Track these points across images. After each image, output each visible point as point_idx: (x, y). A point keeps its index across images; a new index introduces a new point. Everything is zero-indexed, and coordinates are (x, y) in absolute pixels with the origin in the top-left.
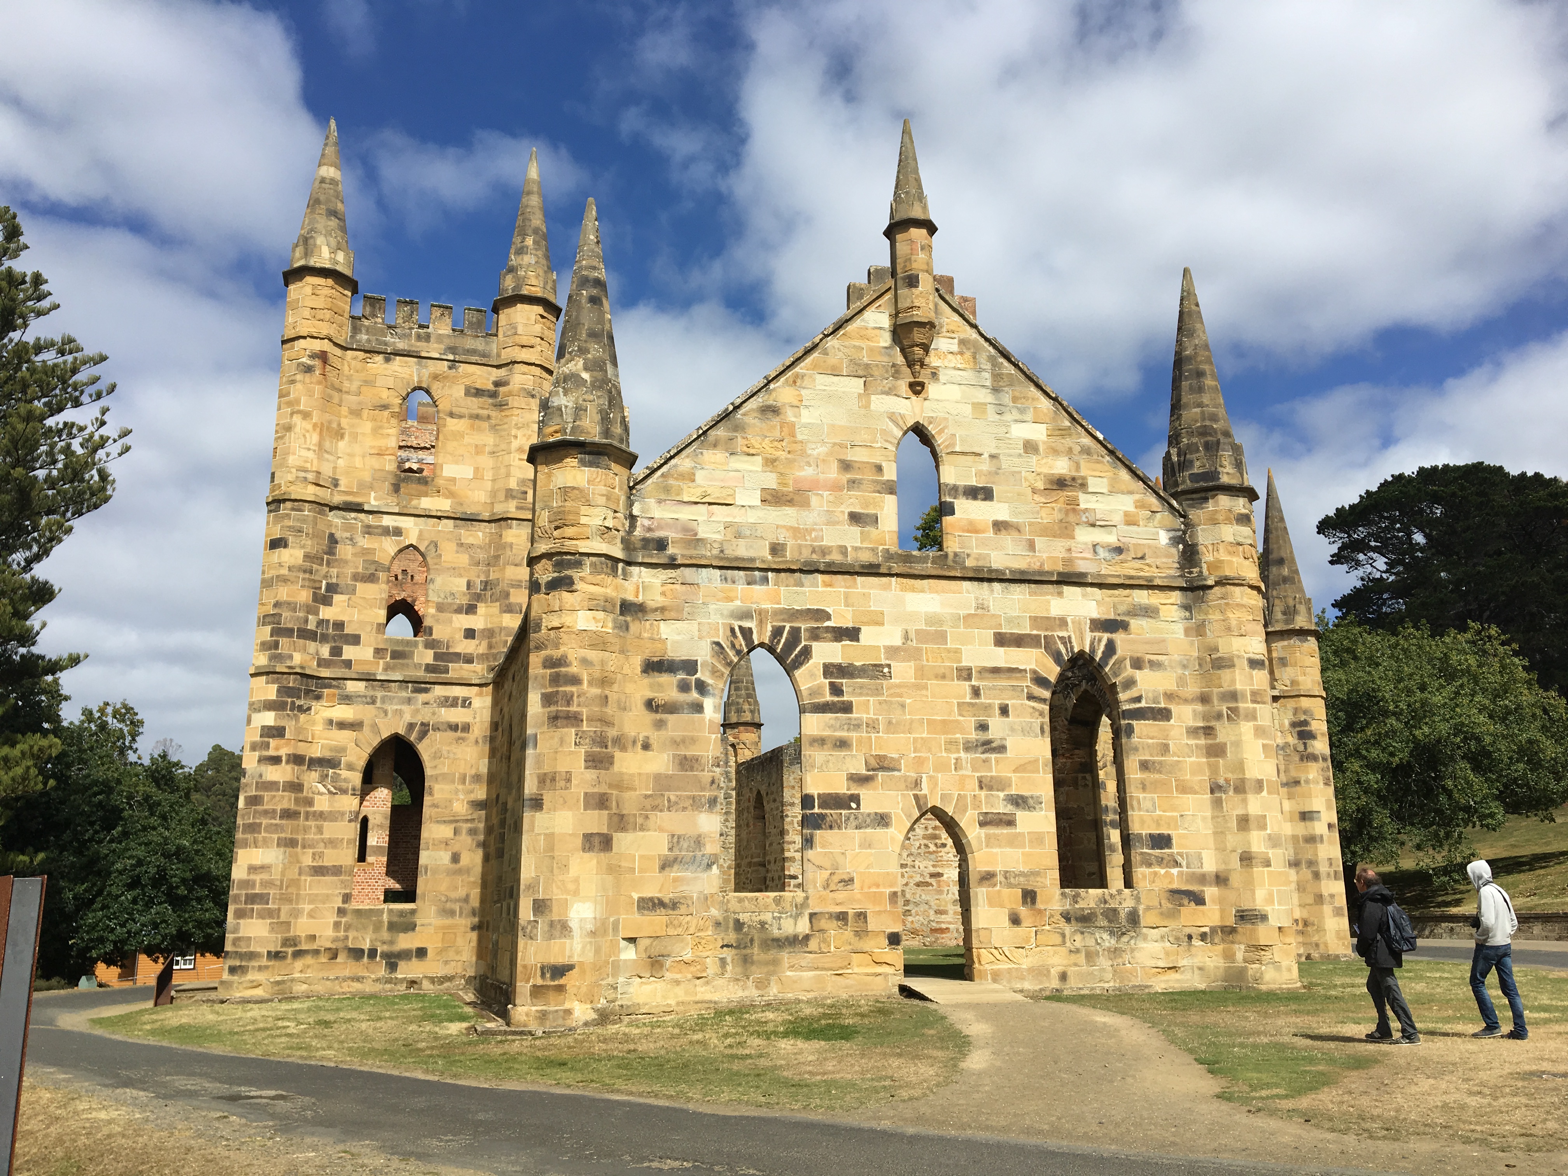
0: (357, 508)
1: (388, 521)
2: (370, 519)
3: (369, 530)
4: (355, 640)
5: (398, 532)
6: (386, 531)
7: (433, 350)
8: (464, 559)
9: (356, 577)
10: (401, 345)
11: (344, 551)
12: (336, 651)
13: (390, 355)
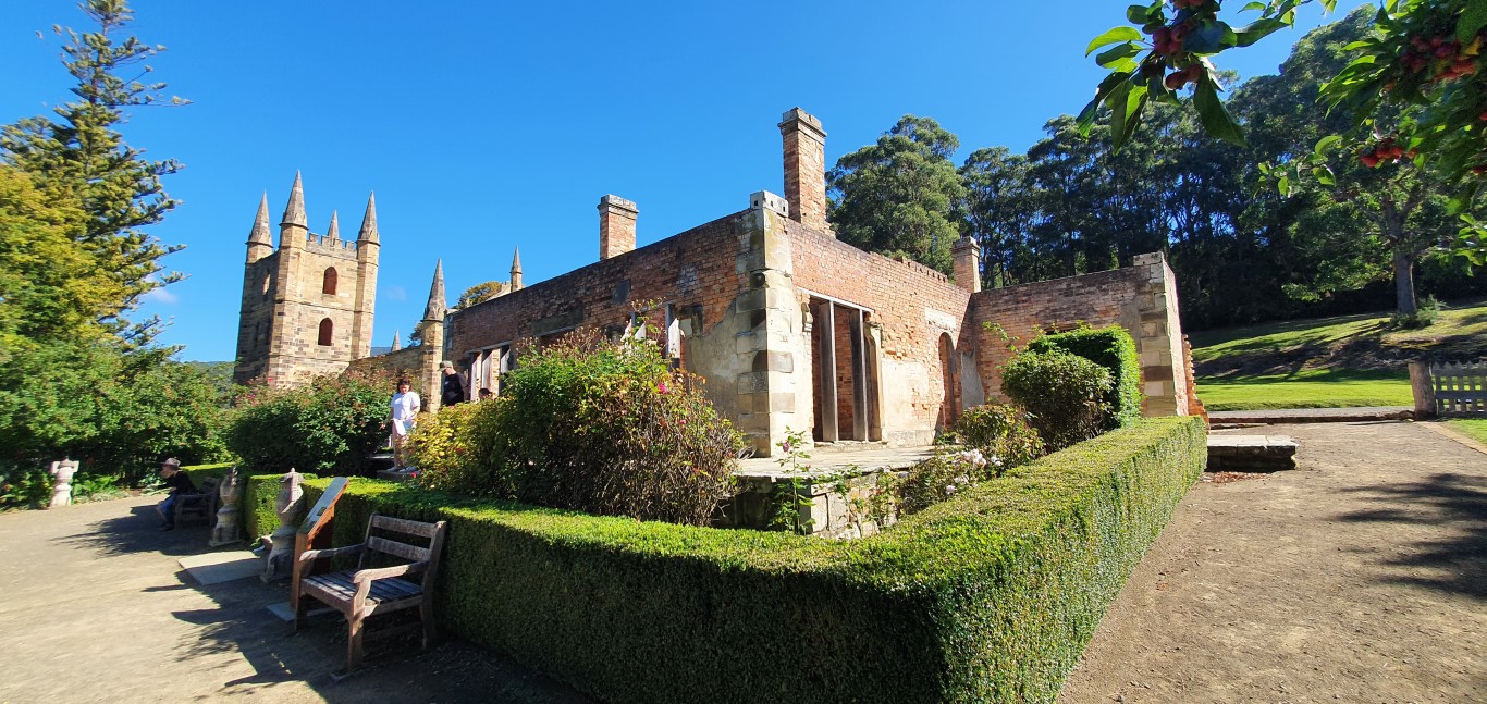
0: (309, 304)
1: (319, 309)
2: (313, 308)
3: (312, 311)
4: (308, 346)
5: (323, 313)
6: (318, 312)
7: (334, 254)
8: (345, 323)
9: (308, 326)
10: (324, 252)
11: (304, 317)
12: (301, 349)
13: (321, 255)
